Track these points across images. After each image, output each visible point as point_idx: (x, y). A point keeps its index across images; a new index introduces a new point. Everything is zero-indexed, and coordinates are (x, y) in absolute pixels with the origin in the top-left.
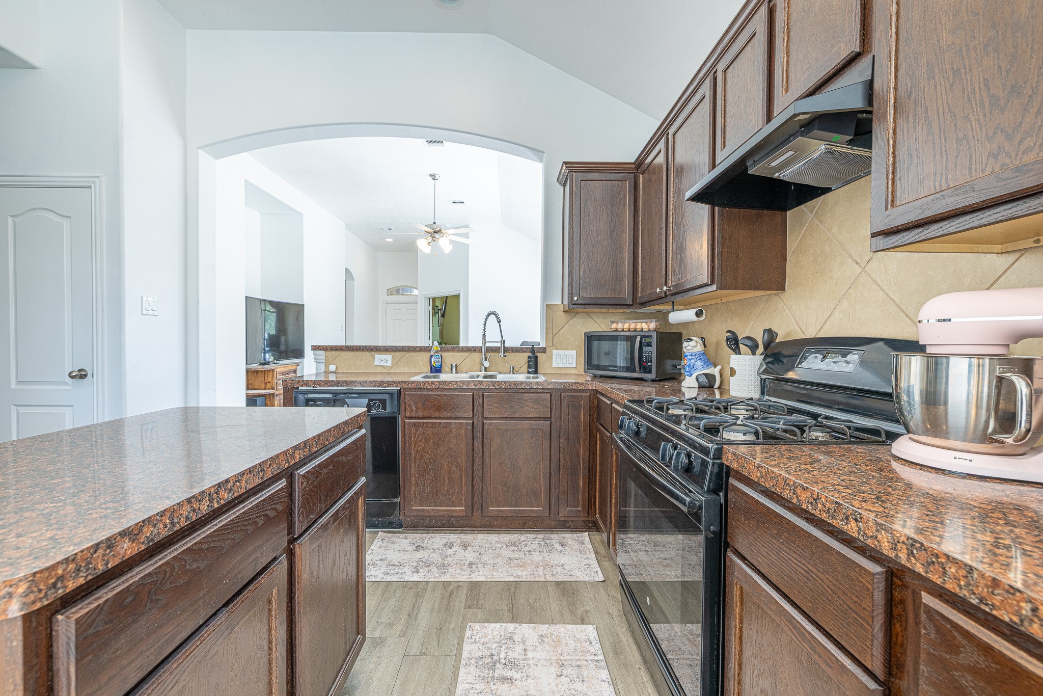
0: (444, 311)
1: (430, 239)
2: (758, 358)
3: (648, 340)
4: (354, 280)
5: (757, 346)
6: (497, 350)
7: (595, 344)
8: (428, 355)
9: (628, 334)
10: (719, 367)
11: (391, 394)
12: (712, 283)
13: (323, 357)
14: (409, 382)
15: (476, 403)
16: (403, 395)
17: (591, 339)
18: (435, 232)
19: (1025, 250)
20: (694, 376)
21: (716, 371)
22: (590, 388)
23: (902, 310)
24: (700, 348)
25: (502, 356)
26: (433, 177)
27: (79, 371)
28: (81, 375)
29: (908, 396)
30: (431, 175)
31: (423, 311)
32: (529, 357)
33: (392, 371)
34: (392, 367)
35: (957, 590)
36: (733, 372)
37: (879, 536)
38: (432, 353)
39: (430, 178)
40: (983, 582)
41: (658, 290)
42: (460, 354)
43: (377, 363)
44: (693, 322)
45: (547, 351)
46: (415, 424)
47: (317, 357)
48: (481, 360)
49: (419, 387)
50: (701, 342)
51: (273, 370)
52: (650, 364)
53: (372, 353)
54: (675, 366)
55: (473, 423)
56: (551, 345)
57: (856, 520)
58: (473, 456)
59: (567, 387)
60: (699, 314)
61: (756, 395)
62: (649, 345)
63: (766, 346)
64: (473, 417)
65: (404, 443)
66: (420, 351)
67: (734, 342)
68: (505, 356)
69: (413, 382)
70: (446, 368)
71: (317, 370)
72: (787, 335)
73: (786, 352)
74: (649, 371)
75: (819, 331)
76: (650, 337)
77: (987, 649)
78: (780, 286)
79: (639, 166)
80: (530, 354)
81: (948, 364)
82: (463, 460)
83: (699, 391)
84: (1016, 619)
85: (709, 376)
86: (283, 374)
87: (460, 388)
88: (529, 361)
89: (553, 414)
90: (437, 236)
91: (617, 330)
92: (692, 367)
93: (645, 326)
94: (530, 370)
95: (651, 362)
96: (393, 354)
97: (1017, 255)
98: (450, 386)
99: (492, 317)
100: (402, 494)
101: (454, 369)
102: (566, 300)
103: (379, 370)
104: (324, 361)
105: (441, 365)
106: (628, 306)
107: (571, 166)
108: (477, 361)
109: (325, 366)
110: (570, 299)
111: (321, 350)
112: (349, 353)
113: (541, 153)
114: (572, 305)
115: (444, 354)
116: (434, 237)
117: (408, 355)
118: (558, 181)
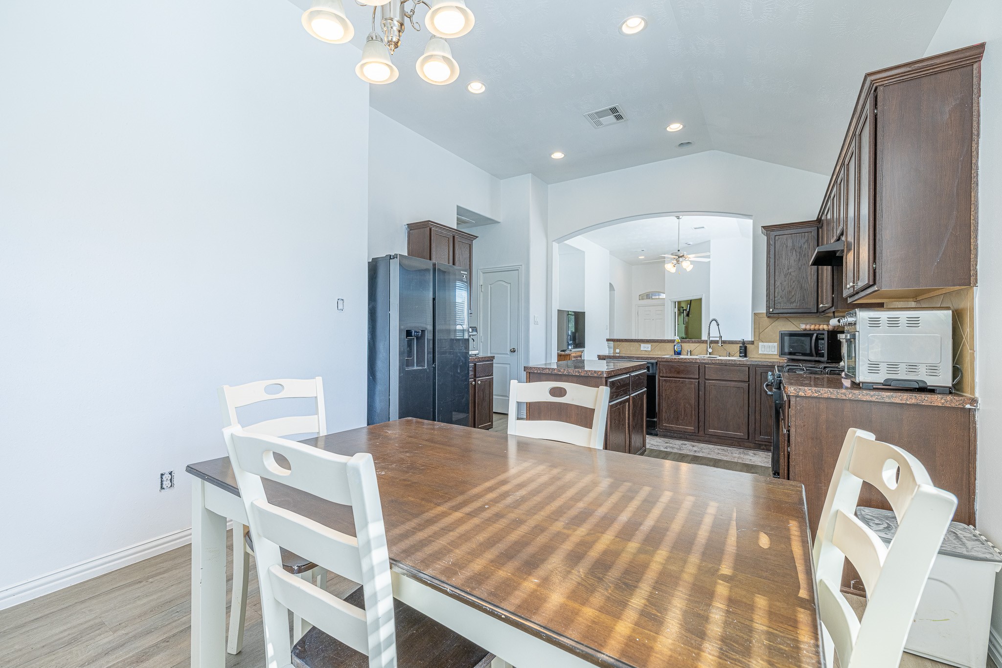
0: (689, 311)
1: (675, 262)
3: (821, 336)
4: (614, 290)
6: (717, 342)
7: (786, 338)
8: (673, 344)
9: (808, 332)
11: (652, 364)
13: (612, 345)
14: (662, 358)
15: (701, 371)
16: (658, 365)
17: (783, 335)
18: (679, 257)
25: (720, 346)
26: (679, 217)
27: (513, 349)
28: (513, 351)
31: (670, 313)
32: (740, 347)
33: (651, 353)
34: (651, 350)
38: (675, 344)
39: (676, 218)
42: (694, 344)
43: (642, 348)
45: (755, 343)
46: (665, 380)
47: (609, 345)
48: (707, 348)
49: (667, 361)
51: (570, 355)
52: (823, 351)
53: (640, 343)
55: (699, 382)
56: (757, 339)
58: (699, 400)
59: (760, 363)
62: (823, 339)
64: (699, 378)
65: (659, 390)
66: (668, 342)
69: (664, 358)
70: (684, 352)
71: (609, 352)
74: (822, 355)
76: (823, 334)
79: (819, 220)
80: (741, 345)
82: (693, 402)
86: (575, 357)
87: (691, 363)
88: (740, 349)
89: (751, 379)
90: (681, 259)
91: (806, 329)
93: (818, 327)
94: (741, 355)
96: (651, 343)
98: (685, 361)
99: (714, 322)
100: (658, 416)
101: (689, 353)
102: (763, 310)
103: (643, 353)
104: (613, 347)
105: (681, 351)
106: (814, 313)
107: (767, 228)
108: (704, 349)
109: (613, 350)
110: (768, 310)
111: (611, 341)
112: (626, 343)
113: (751, 216)
114: (769, 314)
115: (682, 344)
116: (679, 261)
117: (660, 344)
118: (763, 233)
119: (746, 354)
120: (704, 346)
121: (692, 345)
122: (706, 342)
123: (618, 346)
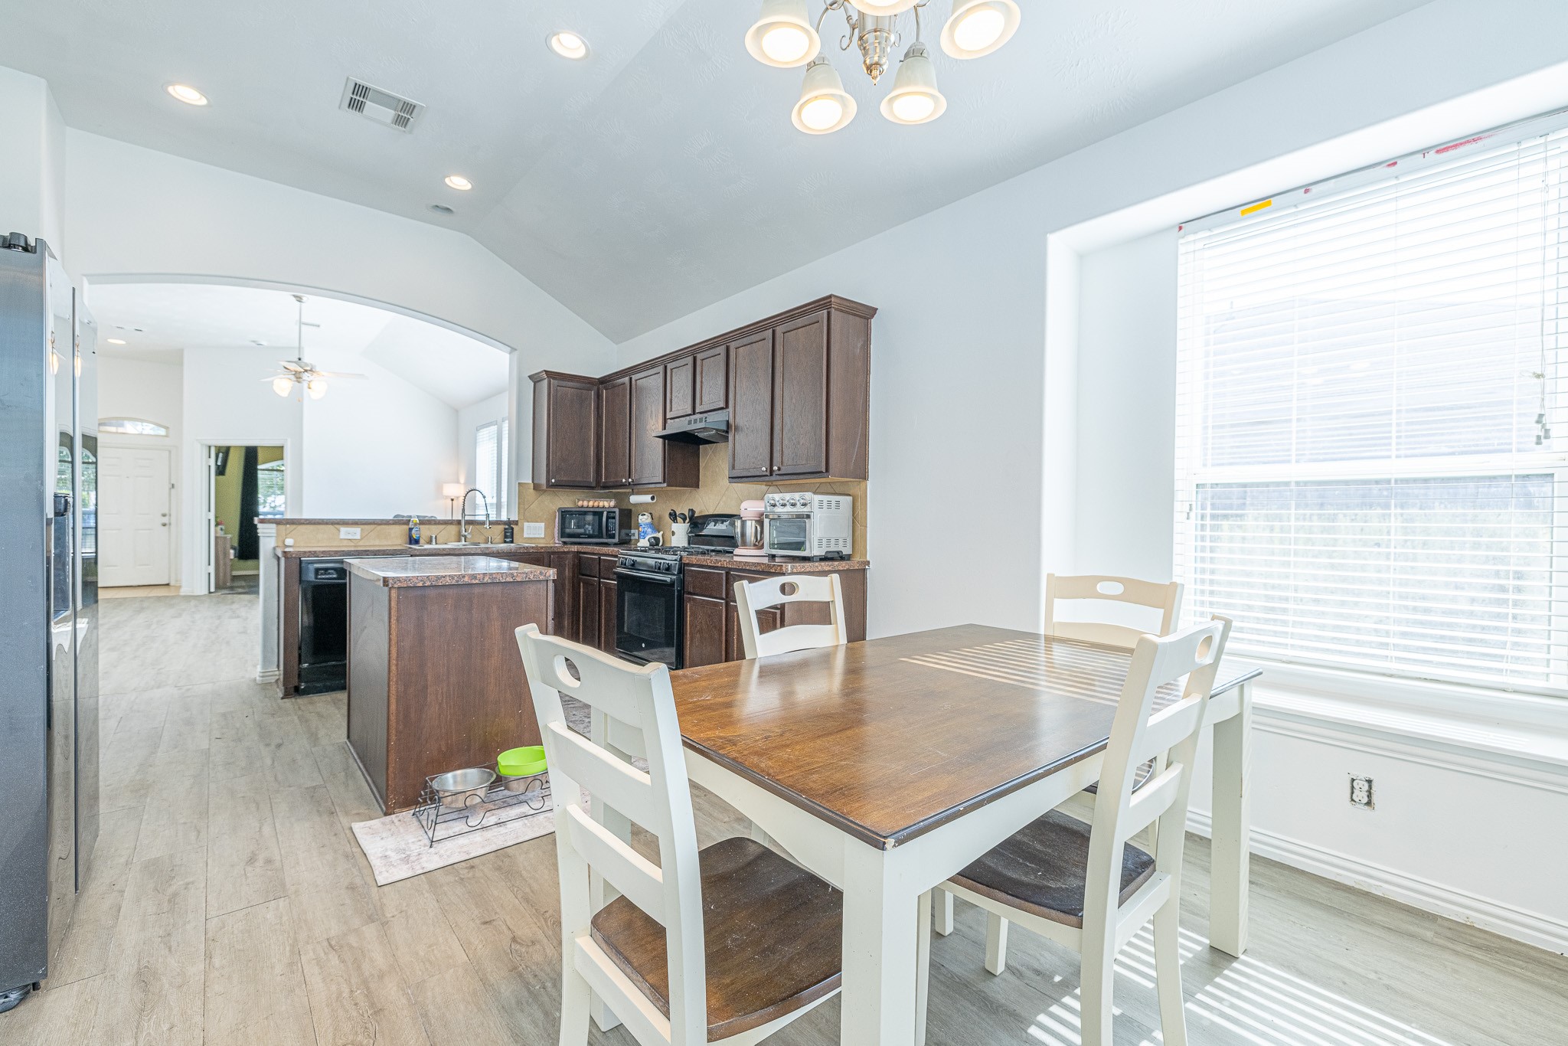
1: (292, 377)
2: (686, 525)
3: (612, 515)
5: (686, 519)
6: (483, 523)
7: (569, 517)
9: (597, 510)
10: (661, 533)
12: (664, 482)
13: (274, 531)
17: (565, 514)
20: (647, 538)
21: (659, 535)
22: (573, 550)
24: (650, 520)
25: (489, 527)
26: (299, 297)
29: (738, 534)
32: (505, 529)
33: (361, 543)
34: (360, 540)
36: (673, 533)
38: (410, 526)
39: (294, 299)
41: (624, 480)
42: (436, 526)
43: (342, 536)
44: (647, 503)
45: (520, 524)
47: (265, 531)
50: (650, 515)
52: (613, 532)
53: (337, 526)
54: (627, 535)
56: (523, 518)
60: (653, 498)
61: (686, 545)
62: (613, 518)
63: (691, 519)
66: (393, 524)
67: (674, 516)
72: (701, 512)
73: (700, 521)
74: (613, 536)
75: (715, 511)
76: (614, 512)
78: (697, 486)
79: (604, 381)
81: (747, 523)
85: (657, 539)
88: (505, 533)
91: (582, 507)
92: (645, 533)
93: (606, 504)
94: (507, 540)
95: (615, 530)
96: (362, 526)
101: (433, 540)
102: (543, 481)
103: (345, 543)
104: (275, 535)
105: (419, 537)
106: (592, 488)
107: (551, 375)
108: (453, 533)
109: (277, 541)
110: (548, 481)
111: (272, 523)
112: (308, 526)
113: (513, 349)
114: (550, 486)
115: (421, 526)
116: (300, 378)
117: (379, 527)
118: (530, 377)
119: (512, 537)
120: (453, 529)
121: (433, 527)
122: (459, 522)
123: (288, 532)
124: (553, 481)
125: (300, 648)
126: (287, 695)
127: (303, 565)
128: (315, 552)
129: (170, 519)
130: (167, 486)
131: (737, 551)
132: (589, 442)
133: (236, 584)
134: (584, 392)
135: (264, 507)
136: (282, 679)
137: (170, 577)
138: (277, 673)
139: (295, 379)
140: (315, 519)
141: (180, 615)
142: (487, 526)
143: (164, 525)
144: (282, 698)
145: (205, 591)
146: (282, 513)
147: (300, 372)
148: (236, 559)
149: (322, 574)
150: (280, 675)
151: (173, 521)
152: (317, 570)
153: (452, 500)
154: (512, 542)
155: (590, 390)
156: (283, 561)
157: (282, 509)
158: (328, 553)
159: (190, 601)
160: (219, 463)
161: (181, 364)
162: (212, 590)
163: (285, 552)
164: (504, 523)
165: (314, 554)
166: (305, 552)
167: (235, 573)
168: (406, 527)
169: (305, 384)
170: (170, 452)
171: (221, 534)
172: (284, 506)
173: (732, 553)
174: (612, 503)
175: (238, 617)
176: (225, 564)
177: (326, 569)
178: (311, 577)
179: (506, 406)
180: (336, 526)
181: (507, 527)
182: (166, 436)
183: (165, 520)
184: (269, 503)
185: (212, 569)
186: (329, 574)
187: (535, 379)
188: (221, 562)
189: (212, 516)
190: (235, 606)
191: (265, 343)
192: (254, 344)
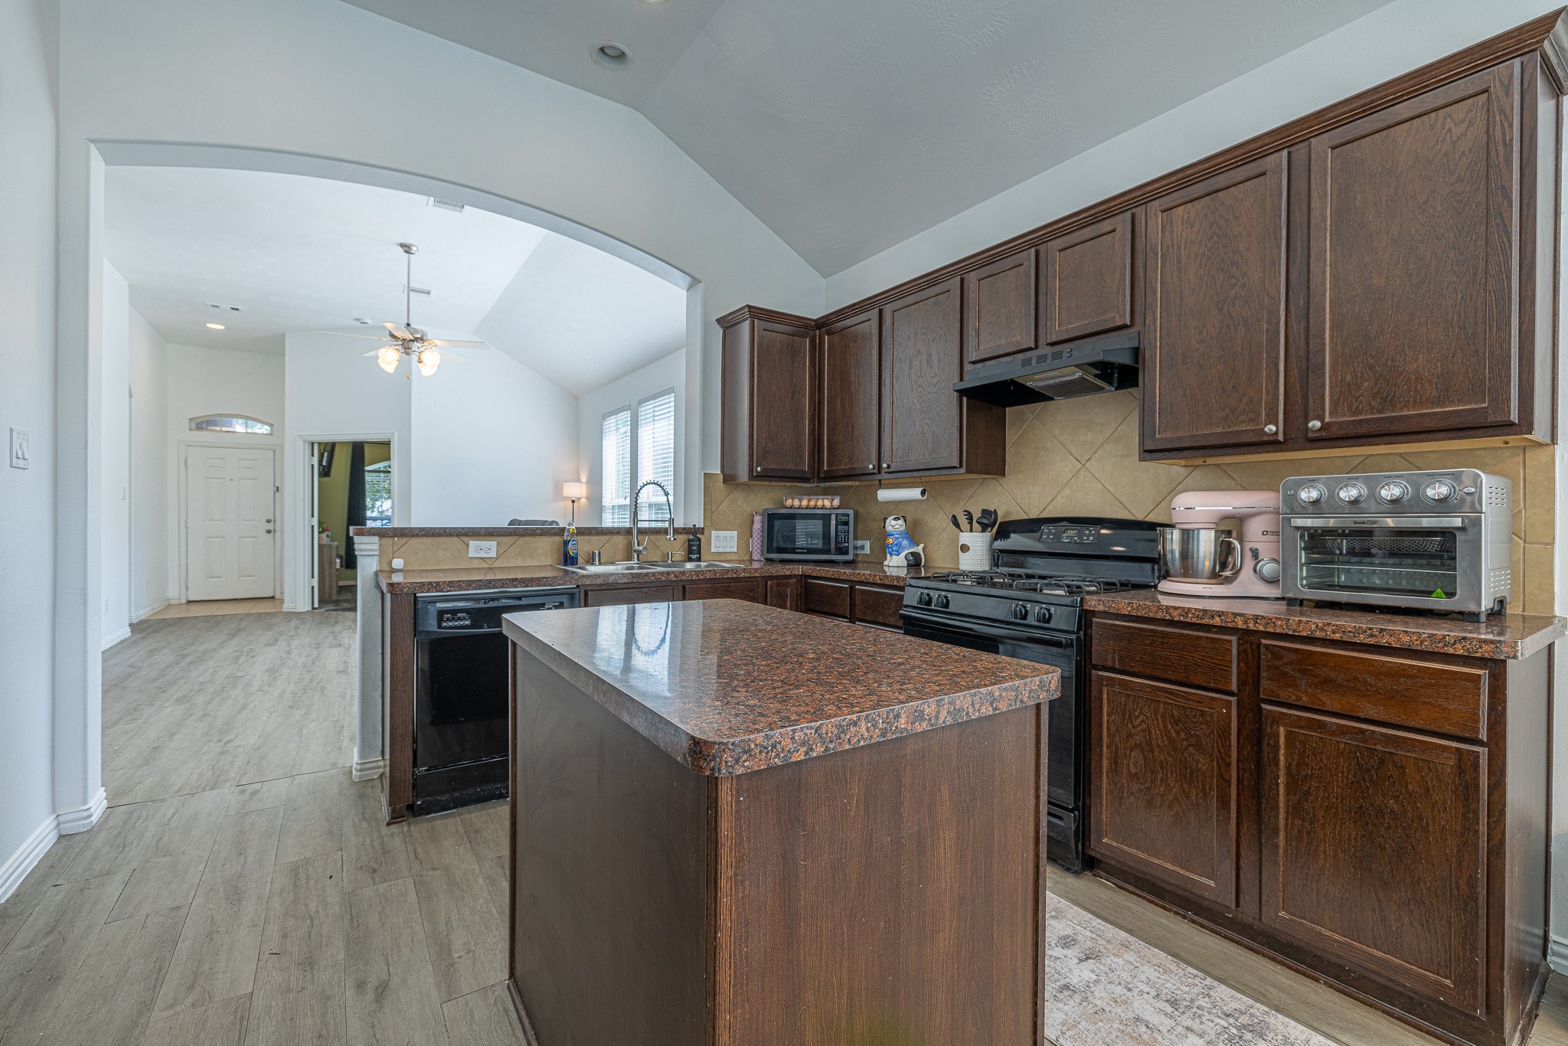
2: (989, 535)
3: (843, 519)
7: (777, 523)
8: (553, 539)
10: (922, 545)
11: (571, 595)
12: (959, 466)
13: (376, 547)
16: (583, 596)
17: (770, 519)
18: (410, 340)
19: (1198, 466)
20: (903, 554)
21: (919, 549)
22: (796, 573)
23: (1116, 497)
24: (904, 527)
25: (672, 539)
26: (407, 248)
29: (1172, 555)
30: (402, 245)
32: (689, 540)
33: (497, 564)
34: (496, 559)
35: (1282, 630)
36: (964, 548)
37: (1236, 620)
38: (566, 538)
39: (401, 250)
40: (1294, 623)
41: (870, 467)
42: (598, 538)
43: (472, 553)
44: (920, 500)
45: (705, 532)
50: (903, 520)
52: (846, 544)
53: (465, 539)
56: (709, 524)
57: (1219, 616)
60: (923, 493)
62: (846, 523)
66: (541, 535)
68: (675, 539)
74: (844, 552)
75: (1042, 512)
76: (848, 515)
77: (1297, 650)
78: (1000, 471)
81: (1198, 534)
83: (908, 569)
84: (1309, 633)
85: (915, 555)
88: (690, 546)
91: (792, 508)
92: (898, 546)
93: (827, 503)
94: (692, 557)
95: (848, 542)
96: (500, 539)
97: (1192, 468)
101: (596, 559)
102: (741, 471)
103: (476, 563)
104: (378, 554)
105: (577, 554)
106: (806, 480)
107: (756, 313)
108: (621, 547)
109: (380, 561)
110: (751, 470)
111: (374, 535)
112: (424, 540)
113: (695, 281)
114: (754, 477)
115: (579, 538)
116: (409, 348)
117: (522, 540)
118: (718, 321)
119: (700, 553)
120: (620, 541)
121: (594, 538)
122: (628, 532)
123: (396, 548)
124: (759, 469)
125: (415, 741)
126: (396, 818)
127: (419, 606)
128: (438, 583)
129: (274, 526)
130: (272, 489)
131: (1165, 585)
132: (803, 414)
133: (342, 597)
134: (797, 339)
135: (372, 512)
136: (388, 774)
137: (274, 590)
138: (382, 763)
139: (403, 351)
140: (434, 529)
141: (275, 641)
142: (670, 536)
143: (269, 532)
144: (388, 824)
145: (307, 608)
146: (389, 519)
147: (409, 343)
148: (343, 568)
149: (448, 620)
150: (385, 766)
151: (278, 528)
152: (441, 613)
153: (573, 502)
154: (699, 559)
155: (803, 336)
156: (388, 597)
157: (389, 513)
158: (457, 584)
159: (290, 621)
160: (324, 464)
161: (283, 354)
162: (316, 605)
163: (391, 585)
164: (685, 531)
165: (436, 586)
166: (423, 584)
167: (341, 583)
168: (558, 539)
169: (414, 357)
170: (274, 451)
171: (325, 541)
172: (390, 510)
173: (1155, 587)
174: (836, 502)
175: (340, 645)
176: (330, 575)
177: (454, 612)
178: (432, 625)
179: (683, 370)
180: (463, 538)
181: (691, 537)
182: (271, 434)
183: (270, 526)
184: (380, 509)
185: (315, 582)
186: (459, 619)
187: (729, 323)
188: (327, 573)
189: (315, 522)
190: (338, 628)
191: (369, 321)
192: (358, 324)
